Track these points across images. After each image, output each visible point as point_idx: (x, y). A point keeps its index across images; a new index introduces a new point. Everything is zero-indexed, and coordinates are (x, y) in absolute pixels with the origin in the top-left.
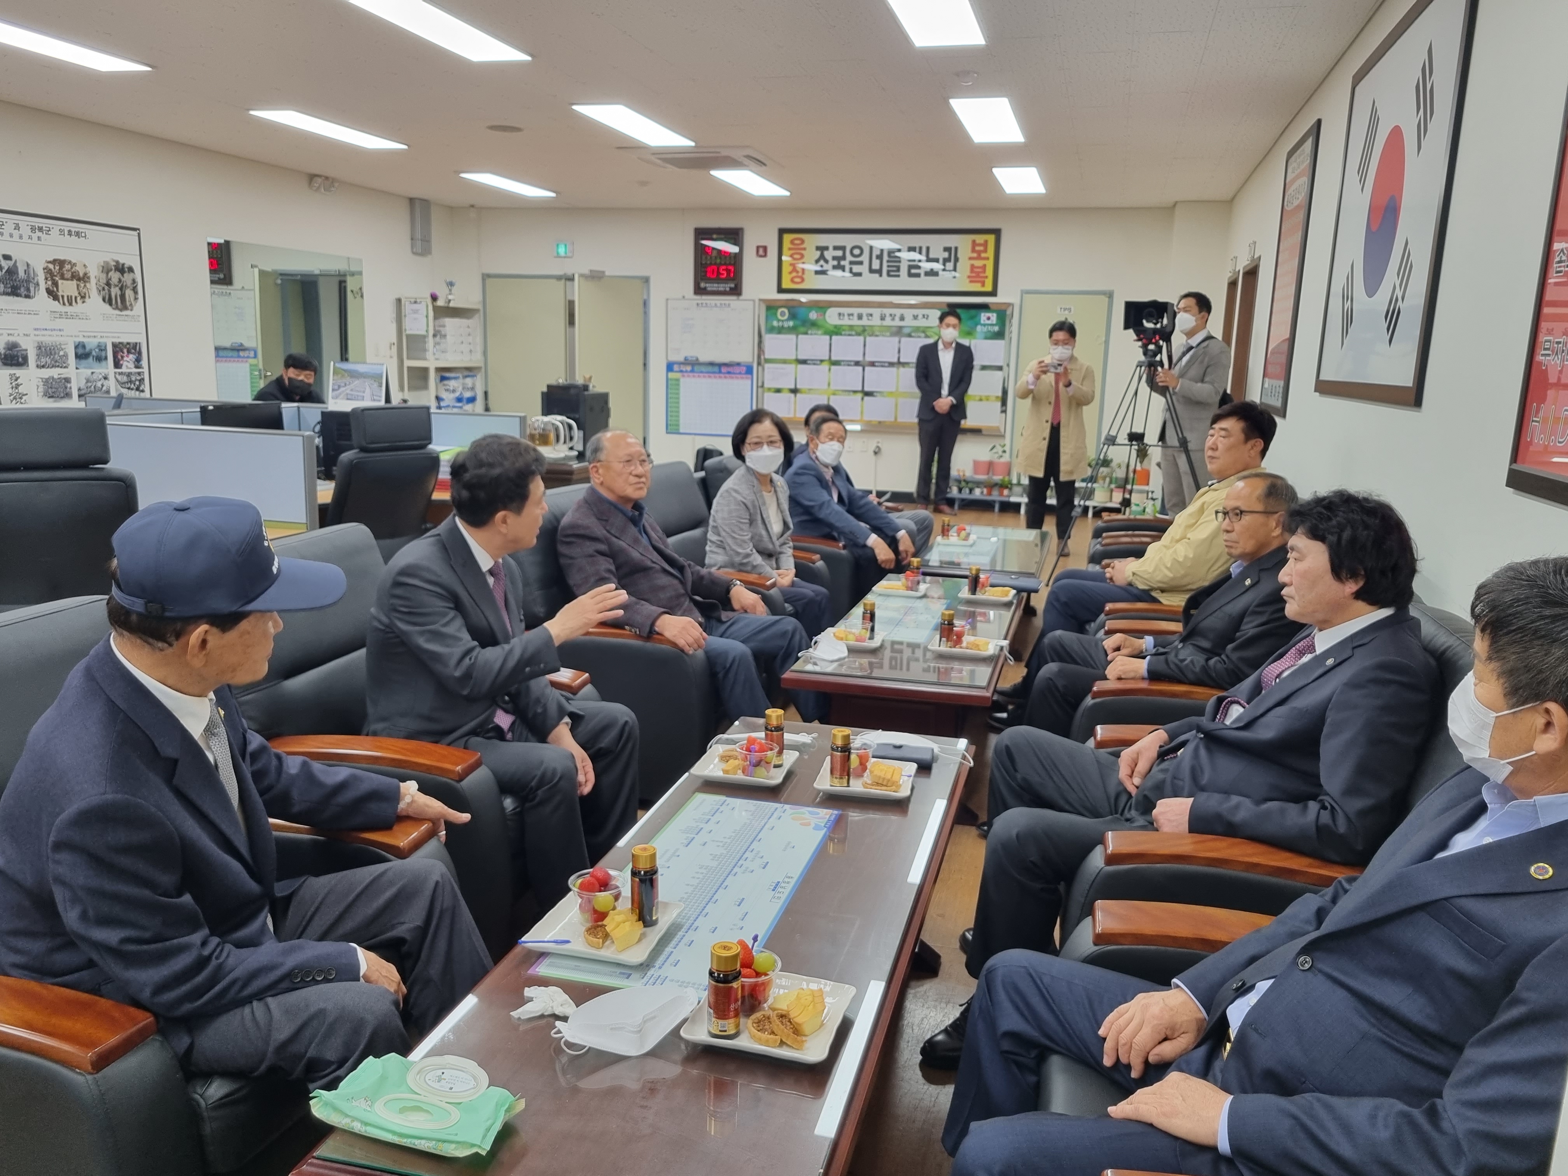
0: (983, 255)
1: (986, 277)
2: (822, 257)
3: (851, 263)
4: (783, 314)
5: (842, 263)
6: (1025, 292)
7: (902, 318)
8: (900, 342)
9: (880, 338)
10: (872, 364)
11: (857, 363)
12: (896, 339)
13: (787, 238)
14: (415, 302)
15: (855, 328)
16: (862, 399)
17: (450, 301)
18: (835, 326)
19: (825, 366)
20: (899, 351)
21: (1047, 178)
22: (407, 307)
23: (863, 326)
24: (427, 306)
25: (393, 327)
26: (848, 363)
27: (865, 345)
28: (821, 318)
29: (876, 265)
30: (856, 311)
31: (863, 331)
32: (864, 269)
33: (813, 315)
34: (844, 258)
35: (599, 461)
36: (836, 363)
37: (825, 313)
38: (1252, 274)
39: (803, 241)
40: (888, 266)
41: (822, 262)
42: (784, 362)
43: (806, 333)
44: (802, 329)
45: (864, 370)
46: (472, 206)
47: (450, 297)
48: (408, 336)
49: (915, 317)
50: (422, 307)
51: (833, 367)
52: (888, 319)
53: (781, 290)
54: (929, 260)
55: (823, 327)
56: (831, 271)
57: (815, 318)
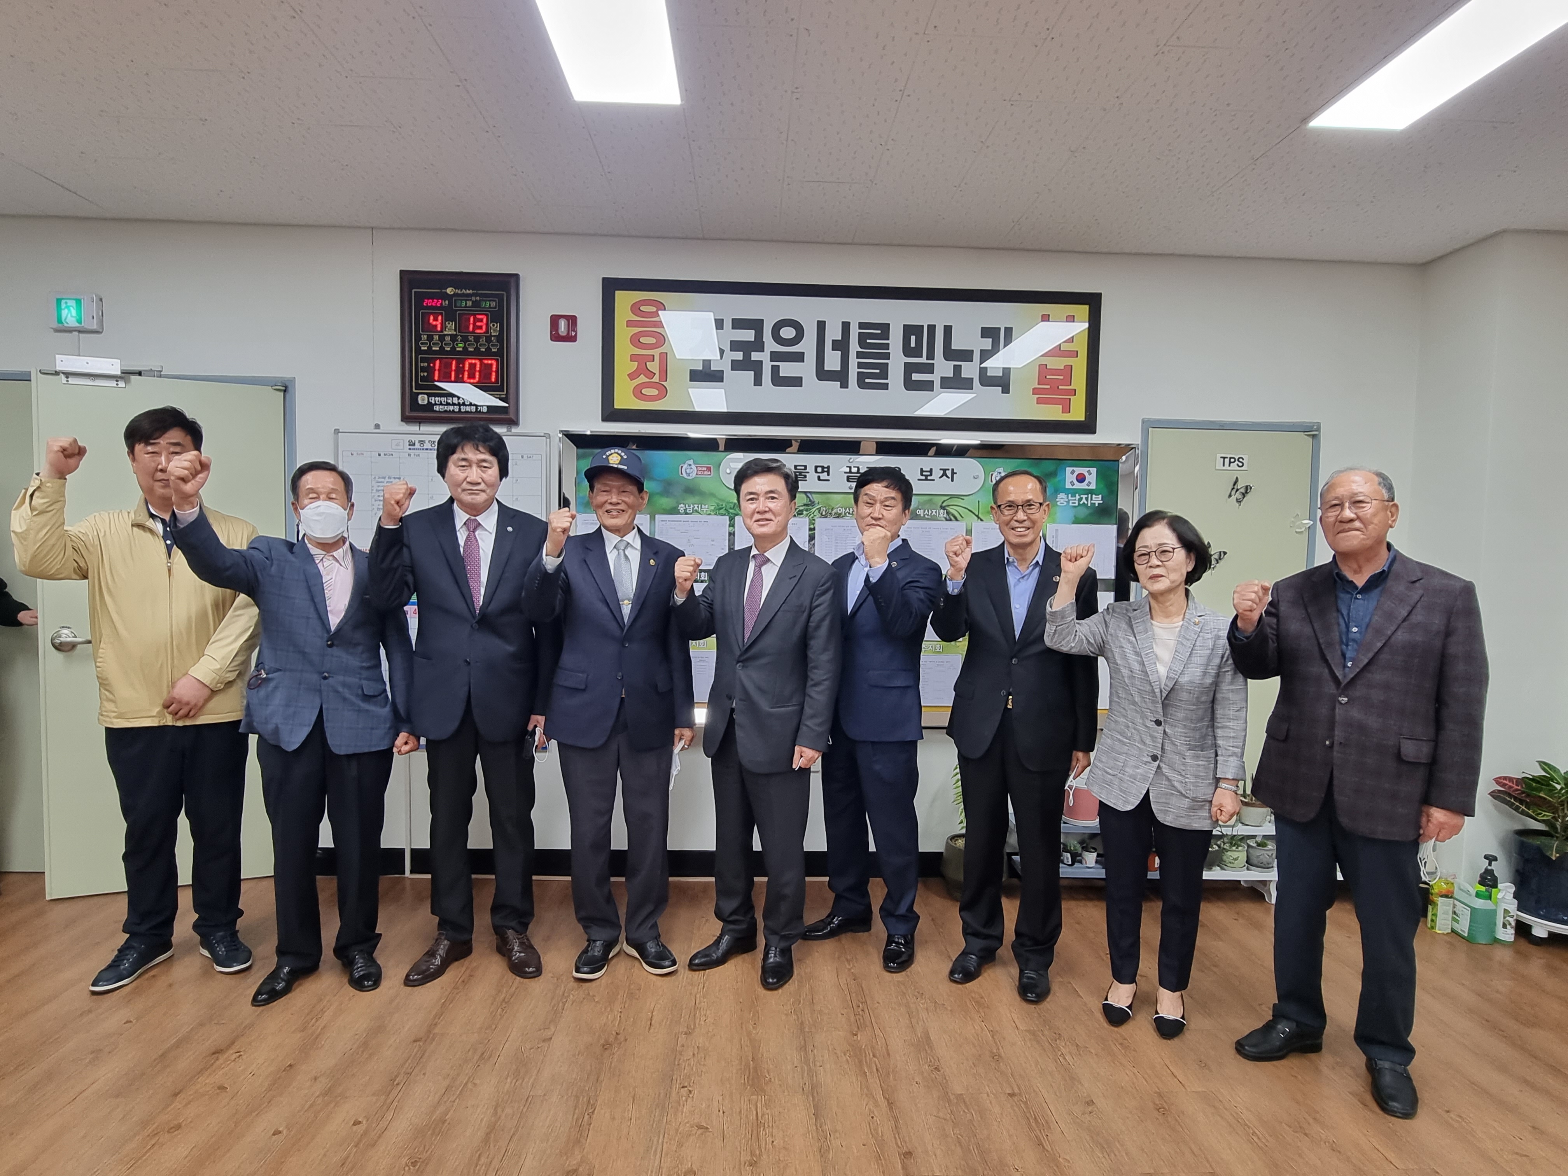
1: (1072, 391)
3: (775, 356)
5: (755, 356)
6: (1152, 424)
23: (808, 495)
27: (812, 537)
28: (709, 475)
29: (833, 361)
31: (808, 506)
32: (806, 369)
34: (758, 345)
37: (717, 465)
39: (662, 308)
43: (674, 511)
49: (926, 475)
53: (610, 413)
54: (950, 354)
55: (713, 495)
56: (728, 373)
57: (694, 475)
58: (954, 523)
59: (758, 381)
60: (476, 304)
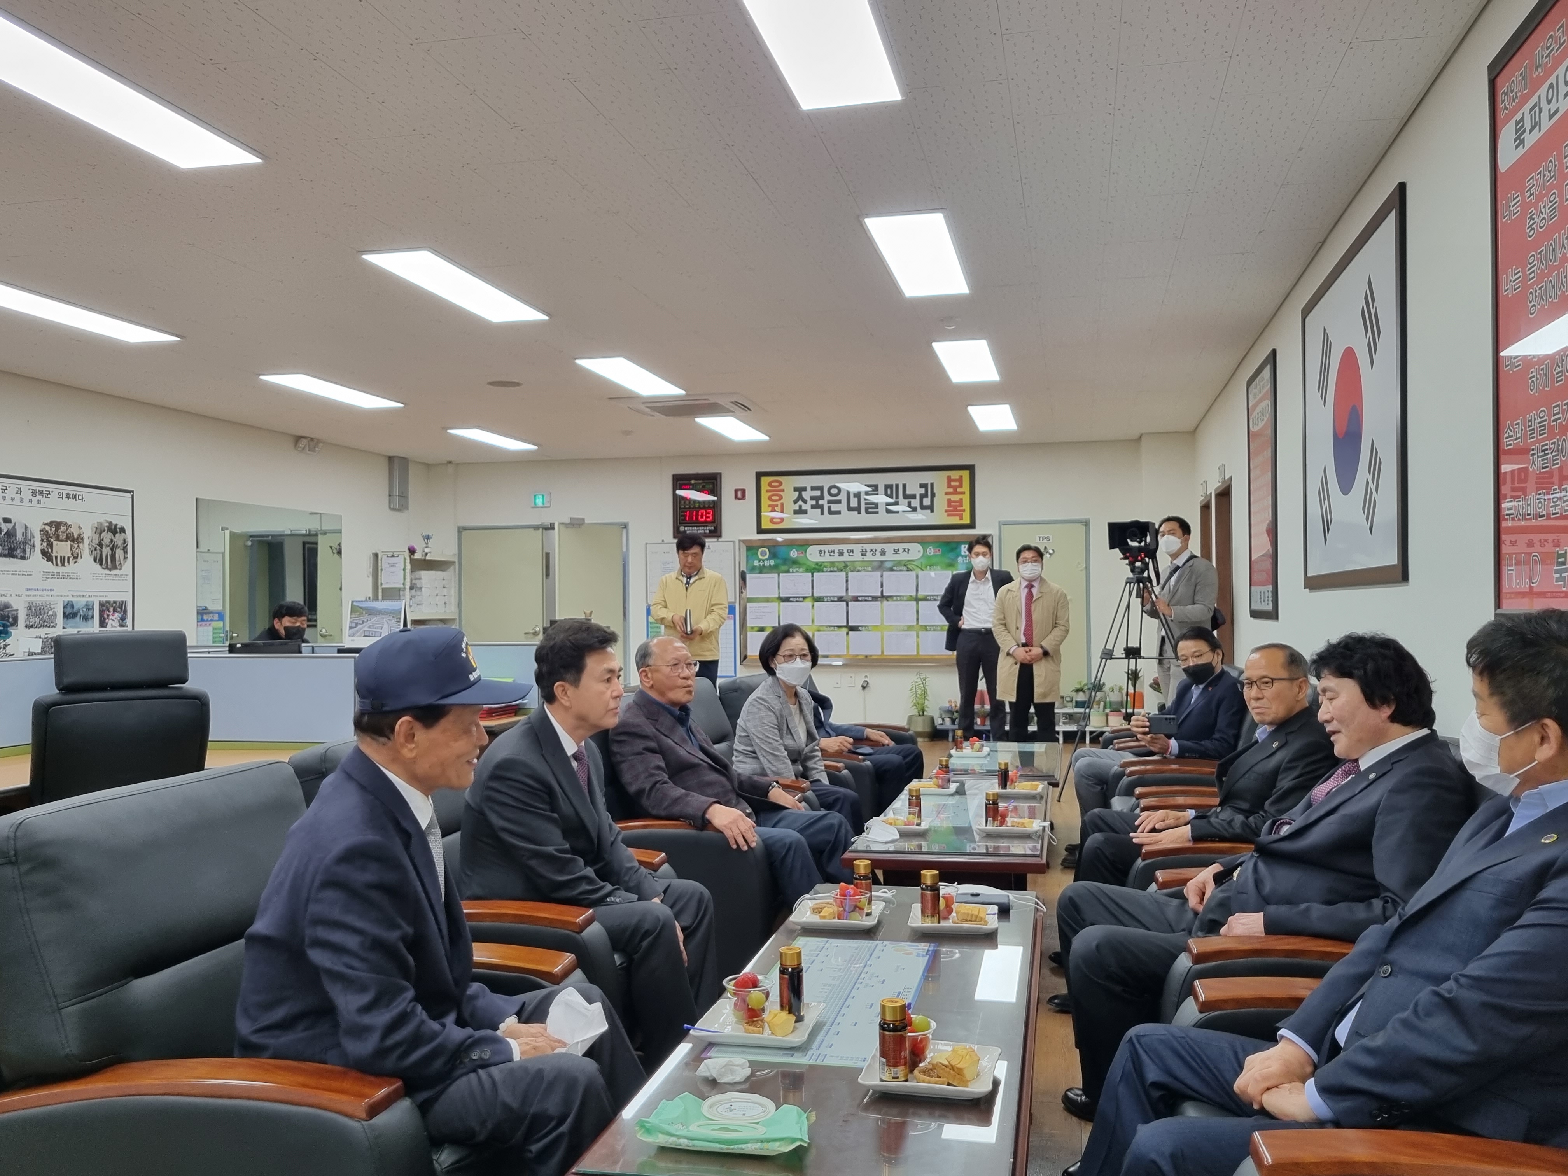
0: (959, 490)
1: (964, 511)
2: (800, 497)
3: (829, 502)
4: (763, 554)
5: (821, 502)
6: (1002, 524)
7: (883, 553)
8: (882, 576)
9: (862, 573)
10: (856, 599)
11: (840, 599)
12: (879, 573)
13: (765, 481)
14: (393, 556)
15: (837, 564)
16: (848, 634)
17: (426, 554)
18: (817, 564)
19: (808, 603)
20: (882, 586)
21: (1019, 414)
22: (384, 562)
23: (844, 562)
24: (405, 559)
25: (370, 581)
26: (831, 599)
27: (847, 581)
28: (802, 555)
29: (854, 503)
30: (837, 548)
31: (845, 567)
32: (842, 507)
33: (794, 554)
34: (822, 497)
35: (648, 666)
36: (820, 599)
37: (806, 551)
38: (1224, 495)
39: (781, 484)
40: (866, 504)
41: (800, 502)
42: (767, 600)
43: (788, 572)
44: (784, 568)
45: (847, 605)
46: (450, 462)
47: (427, 550)
48: (384, 590)
49: (896, 552)
50: (399, 561)
51: (816, 604)
52: (869, 554)
53: (760, 531)
54: (906, 496)
55: (804, 564)
56: (810, 510)
57: (796, 556)
58: (910, 573)
59: (822, 513)
60: (703, 487)
